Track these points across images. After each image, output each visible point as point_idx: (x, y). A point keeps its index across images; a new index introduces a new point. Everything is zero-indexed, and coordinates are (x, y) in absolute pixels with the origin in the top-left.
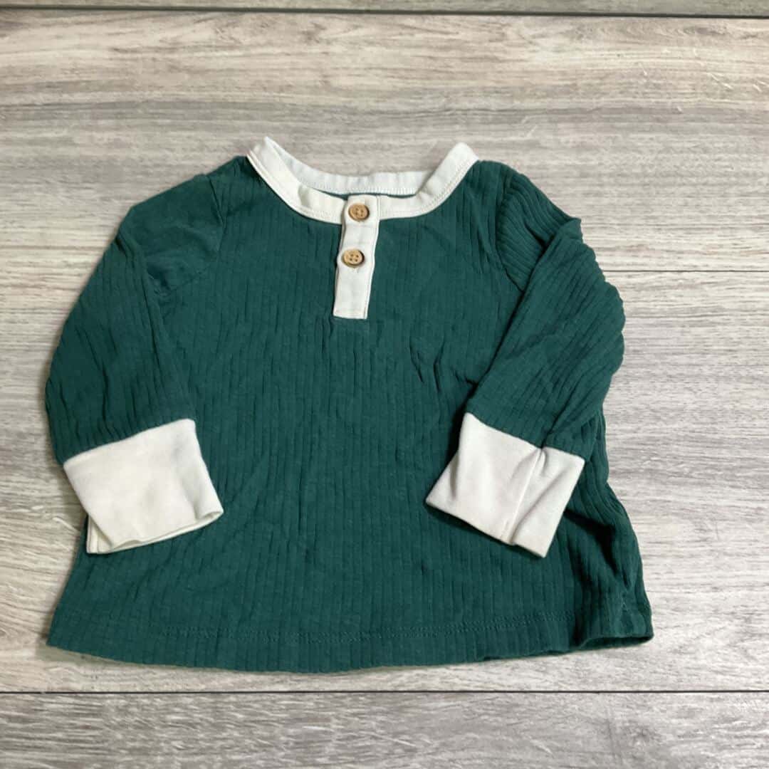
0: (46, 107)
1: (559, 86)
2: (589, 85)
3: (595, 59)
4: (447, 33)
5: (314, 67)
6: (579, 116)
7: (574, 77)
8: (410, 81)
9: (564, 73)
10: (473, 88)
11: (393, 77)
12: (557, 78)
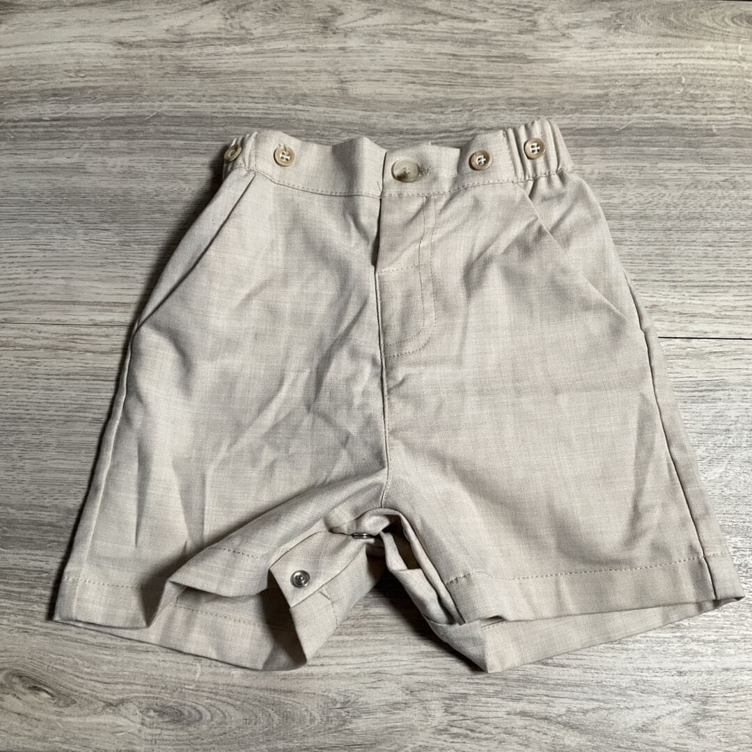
0: (54, 123)
1: (590, 97)
2: (622, 95)
3: (631, 59)
4: (474, 21)
5: (329, 69)
6: (608, 138)
7: (606, 84)
8: (432, 88)
9: (596, 79)
10: (499, 98)
11: (414, 83)
12: (590, 84)
